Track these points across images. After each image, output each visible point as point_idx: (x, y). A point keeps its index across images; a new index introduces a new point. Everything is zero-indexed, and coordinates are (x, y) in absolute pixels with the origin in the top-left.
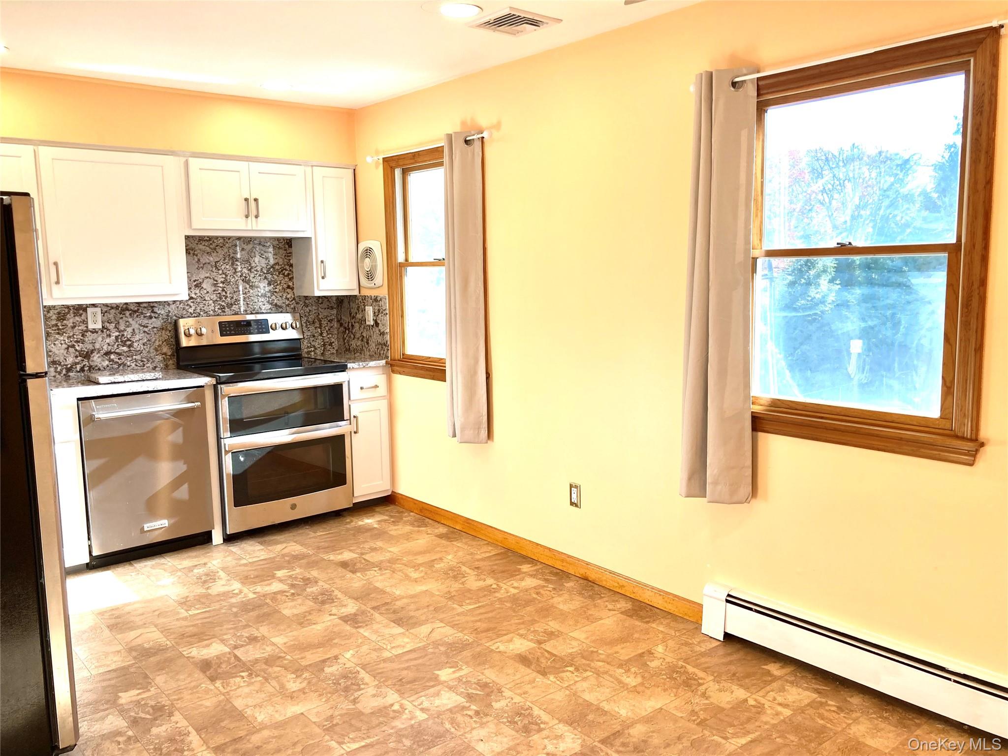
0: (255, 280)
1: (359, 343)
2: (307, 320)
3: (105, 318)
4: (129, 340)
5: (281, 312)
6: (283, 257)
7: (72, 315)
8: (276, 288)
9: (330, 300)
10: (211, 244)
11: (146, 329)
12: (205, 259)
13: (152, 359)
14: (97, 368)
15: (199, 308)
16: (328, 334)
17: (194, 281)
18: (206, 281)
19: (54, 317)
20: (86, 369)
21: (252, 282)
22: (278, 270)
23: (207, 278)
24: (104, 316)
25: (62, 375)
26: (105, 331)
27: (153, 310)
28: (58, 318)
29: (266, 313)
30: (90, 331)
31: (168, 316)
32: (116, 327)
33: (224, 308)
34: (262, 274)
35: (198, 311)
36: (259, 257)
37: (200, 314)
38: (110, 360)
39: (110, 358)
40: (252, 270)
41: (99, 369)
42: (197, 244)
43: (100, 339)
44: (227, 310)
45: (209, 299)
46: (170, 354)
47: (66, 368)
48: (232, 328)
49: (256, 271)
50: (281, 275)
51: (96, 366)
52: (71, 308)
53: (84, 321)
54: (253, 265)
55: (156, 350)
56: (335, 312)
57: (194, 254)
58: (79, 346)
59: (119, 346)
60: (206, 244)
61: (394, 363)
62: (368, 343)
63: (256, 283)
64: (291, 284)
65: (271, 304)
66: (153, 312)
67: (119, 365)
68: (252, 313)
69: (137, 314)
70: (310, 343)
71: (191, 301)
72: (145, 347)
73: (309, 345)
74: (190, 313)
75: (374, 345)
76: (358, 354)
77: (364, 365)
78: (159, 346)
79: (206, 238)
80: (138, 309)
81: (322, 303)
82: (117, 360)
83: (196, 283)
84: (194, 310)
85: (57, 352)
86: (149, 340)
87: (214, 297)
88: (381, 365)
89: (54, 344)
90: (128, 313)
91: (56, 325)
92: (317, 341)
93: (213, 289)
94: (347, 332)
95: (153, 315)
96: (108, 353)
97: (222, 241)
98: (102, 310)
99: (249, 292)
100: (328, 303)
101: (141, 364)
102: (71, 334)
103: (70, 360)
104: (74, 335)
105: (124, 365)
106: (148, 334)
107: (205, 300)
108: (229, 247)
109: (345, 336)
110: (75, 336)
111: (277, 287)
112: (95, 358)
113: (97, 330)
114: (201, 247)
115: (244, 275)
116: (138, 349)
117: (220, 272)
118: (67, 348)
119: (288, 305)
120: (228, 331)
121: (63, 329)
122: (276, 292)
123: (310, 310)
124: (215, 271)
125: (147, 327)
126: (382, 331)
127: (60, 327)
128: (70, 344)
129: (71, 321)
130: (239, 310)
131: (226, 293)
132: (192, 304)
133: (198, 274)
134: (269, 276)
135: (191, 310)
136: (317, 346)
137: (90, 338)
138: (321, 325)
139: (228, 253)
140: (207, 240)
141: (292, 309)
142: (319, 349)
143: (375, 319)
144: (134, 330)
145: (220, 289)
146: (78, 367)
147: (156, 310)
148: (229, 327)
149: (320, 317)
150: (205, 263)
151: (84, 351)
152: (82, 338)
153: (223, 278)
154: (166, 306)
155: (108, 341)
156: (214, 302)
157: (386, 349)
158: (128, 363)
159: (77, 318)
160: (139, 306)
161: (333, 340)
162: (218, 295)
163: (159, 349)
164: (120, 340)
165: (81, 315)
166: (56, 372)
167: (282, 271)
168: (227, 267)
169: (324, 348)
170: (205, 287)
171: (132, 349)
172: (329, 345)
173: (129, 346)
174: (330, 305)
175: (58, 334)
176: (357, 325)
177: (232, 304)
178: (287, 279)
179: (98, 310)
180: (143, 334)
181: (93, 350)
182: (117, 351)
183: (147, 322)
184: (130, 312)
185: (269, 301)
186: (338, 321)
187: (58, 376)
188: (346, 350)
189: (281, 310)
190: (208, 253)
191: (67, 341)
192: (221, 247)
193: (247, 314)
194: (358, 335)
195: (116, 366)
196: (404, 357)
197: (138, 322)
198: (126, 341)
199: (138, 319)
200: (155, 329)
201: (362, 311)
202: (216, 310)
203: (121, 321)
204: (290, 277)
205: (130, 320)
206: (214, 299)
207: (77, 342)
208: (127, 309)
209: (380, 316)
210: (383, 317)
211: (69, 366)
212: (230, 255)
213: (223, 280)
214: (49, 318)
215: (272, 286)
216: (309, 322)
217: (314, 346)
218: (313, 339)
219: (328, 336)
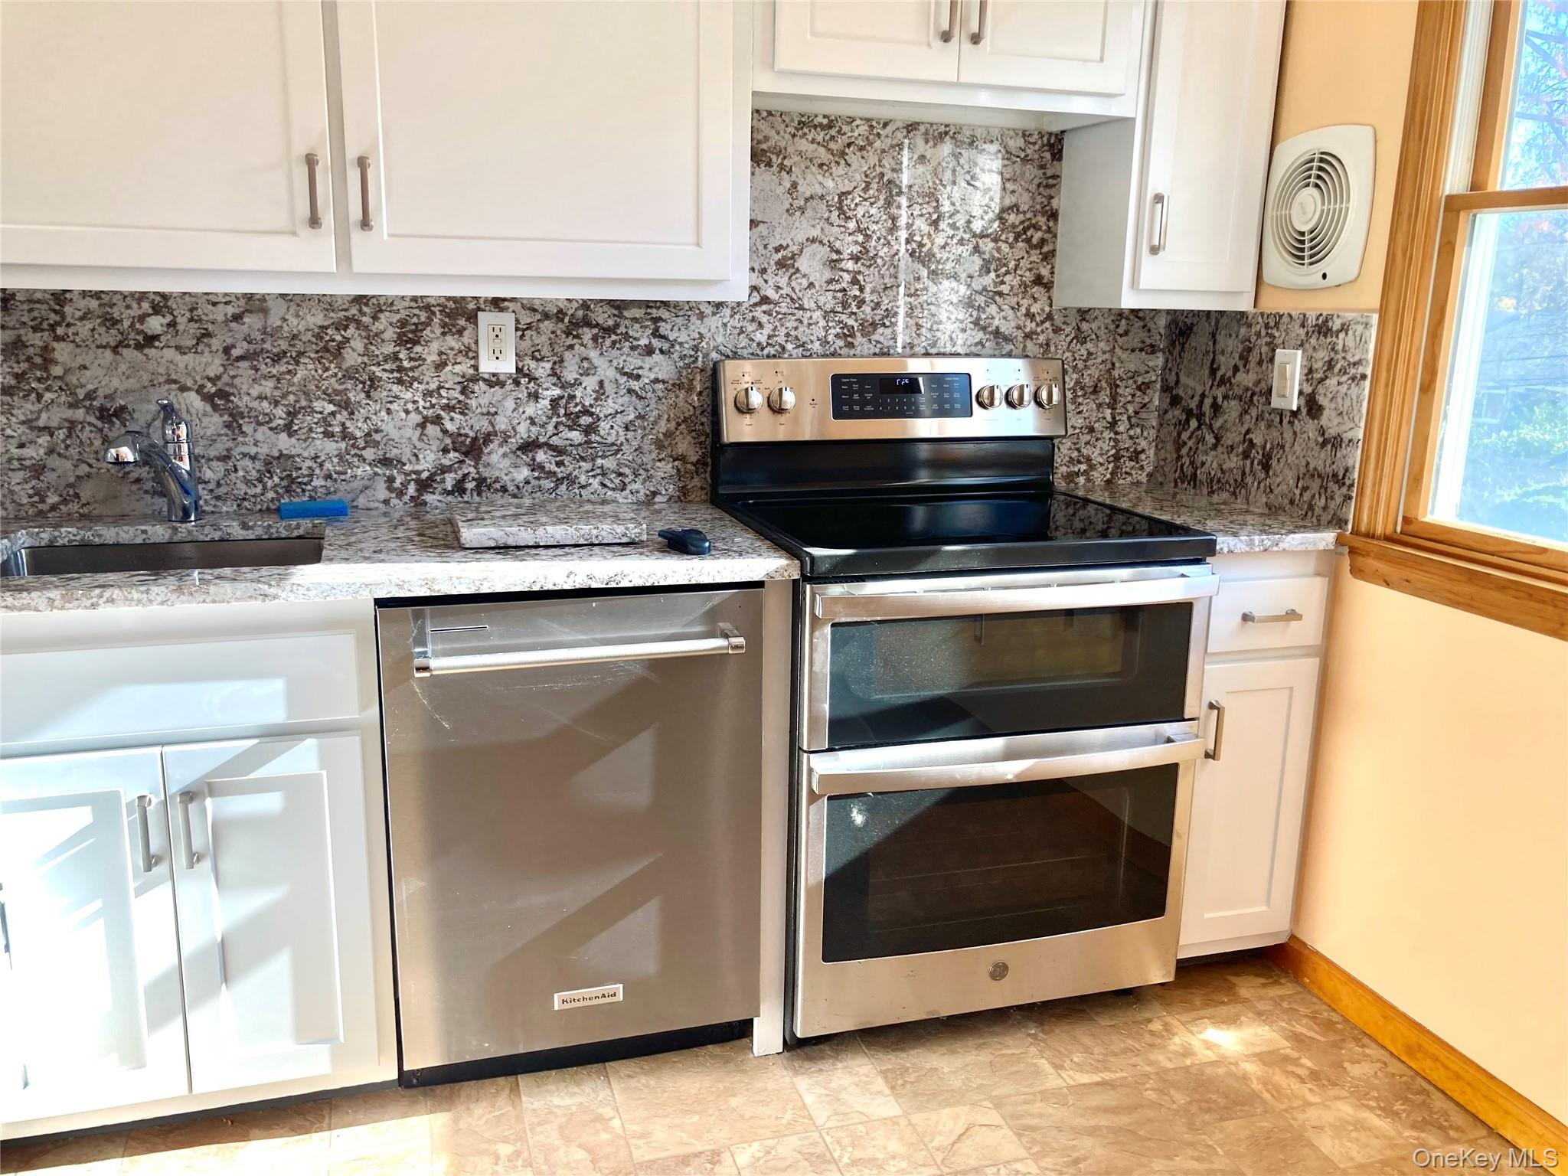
0: (945, 255)
1: (1233, 462)
2: (1078, 382)
3: (526, 344)
4: (586, 412)
5: (1009, 355)
6: (1032, 188)
7: (438, 331)
8: (1003, 283)
9: (1151, 325)
10: (832, 138)
11: (635, 385)
12: (812, 183)
13: (647, 470)
14: (497, 486)
15: (783, 332)
16: (1132, 426)
17: (777, 250)
18: (809, 250)
19: (390, 334)
20: (470, 485)
21: (939, 262)
22: (1014, 226)
23: (813, 241)
24: (522, 337)
25: (406, 498)
26: (524, 381)
27: (657, 329)
28: (400, 336)
29: (967, 355)
30: (485, 380)
31: (696, 348)
32: (554, 374)
33: (852, 335)
34: (967, 236)
35: (781, 339)
36: (964, 184)
37: (783, 348)
38: (535, 467)
39: (534, 460)
40: (943, 225)
41: (504, 489)
42: (794, 136)
43: (510, 404)
44: (859, 339)
45: (813, 306)
46: (694, 459)
47: (418, 481)
48: (869, 396)
49: (953, 226)
50: (1021, 244)
51: (497, 480)
52: (436, 309)
53: (469, 349)
54: (946, 207)
55: (659, 445)
56: (1159, 360)
57: (782, 167)
58: (452, 419)
59: (561, 428)
60: (820, 138)
61: (1359, 542)
62: (1266, 467)
63: (949, 266)
64: (1045, 272)
65: (984, 329)
66: (656, 334)
67: (559, 481)
68: (927, 355)
69: (614, 337)
70: (1079, 450)
71: (765, 307)
72: (630, 435)
73: (1075, 454)
74: (759, 344)
75: (1290, 476)
76: (1225, 495)
77: (1268, 543)
78: (668, 434)
79: (820, 119)
80: (617, 325)
81: (1126, 333)
82: (553, 468)
83: (780, 255)
84: (769, 337)
85: (394, 434)
86: (641, 417)
87: (828, 301)
88: (1321, 546)
89: (389, 412)
90: (587, 334)
91: (395, 357)
92: (1100, 444)
93: (828, 274)
94: (1194, 423)
95: (656, 343)
96: (529, 446)
97: (863, 129)
98: (517, 321)
99: (925, 289)
100: (1143, 335)
101: (617, 481)
102: (433, 386)
103: (427, 462)
104: (440, 387)
105: (571, 480)
106: (641, 398)
107: (801, 308)
108: (884, 151)
109: (1185, 436)
110: (443, 392)
111: (1007, 278)
112: (494, 458)
113: (502, 378)
114: (803, 145)
115: (917, 238)
116: (610, 440)
117: (852, 225)
118: (422, 426)
119: (1028, 336)
120: (857, 403)
121: (412, 369)
122: (1000, 294)
123: (1090, 354)
124: (837, 222)
125: (638, 377)
126: (1331, 432)
127: (406, 364)
128: (430, 413)
129: (435, 346)
130: (891, 343)
131: (862, 289)
132: (764, 319)
133: (789, 228)
134: (987, 246)
135: (761, 337)
136: (1097, 458)
137: (484, 401)
138: (1114, 397)
139: (878, 170)
140: (821, 125)
141: (1041, 346)
142: (1101, 469)
143: (1308, 389)
144: (601, 383)
145: (847, 277)
146: (450, 480)
147: (664, 329)
148: (861, 392)
149: (1116, 373)
150: (812, 197)
151: (466, 436)
152: (462, 398)
153: (856, 243)
154: (693, 319)
155: (531, 410)
156: (826, 315)
157: (1339, 493)
158: (583, 479)
159: (451, 341)
160: (621, 316)
161: (1143, 444)
162: (840, 295)
163: (666, 444)
164: (562, 411)
165: (460, 332)
166: (390, 489)
167: (1025, 231)
168: (873, 211)
169: (1117, 467)
170: (804, 269)
171: (593, 437)
172: (1131, 459)
173: (589, 430)
174: (1148, 341)
175: (400, 382)
176: (1233, 408)
177: (874, 325)
178: (1035, 256)
179: (507, 320)
180: (626, 398)
181: (489, 434)
182: (555, 441)
183: (639, 363)
184: (595, 331)
185: (978, 319)
186: (1166, 389)
187: (394, 501)
188: (1183, 478)
189: (1009, 347)
190: (821, 166)
191: (421, 403)
192: (861, 149)
193: (913, 356)
194: (1232, 437)
195: (548, 484)
196: (1411, 528)
197: (615, 363)
198: (578, 415)
199: (615, 353)
200: (661, 386)
201: (1260, 363)
202: (830, 338)
203: (567, 355)
204: (1045, 249)
205: (593, 354)
206: (828, 307)
207: (448, 408)
208: (587, 323)
209: (1332, 382)
210: (1343, 389)
211: (425, 475)
212: (882, 175)
213: (856, 249)
214: (377, 335)
215: (993, 275)
216: (1082, 388)
217: (1088, 460)
218: (1088, 437)
219: (1132, 433)
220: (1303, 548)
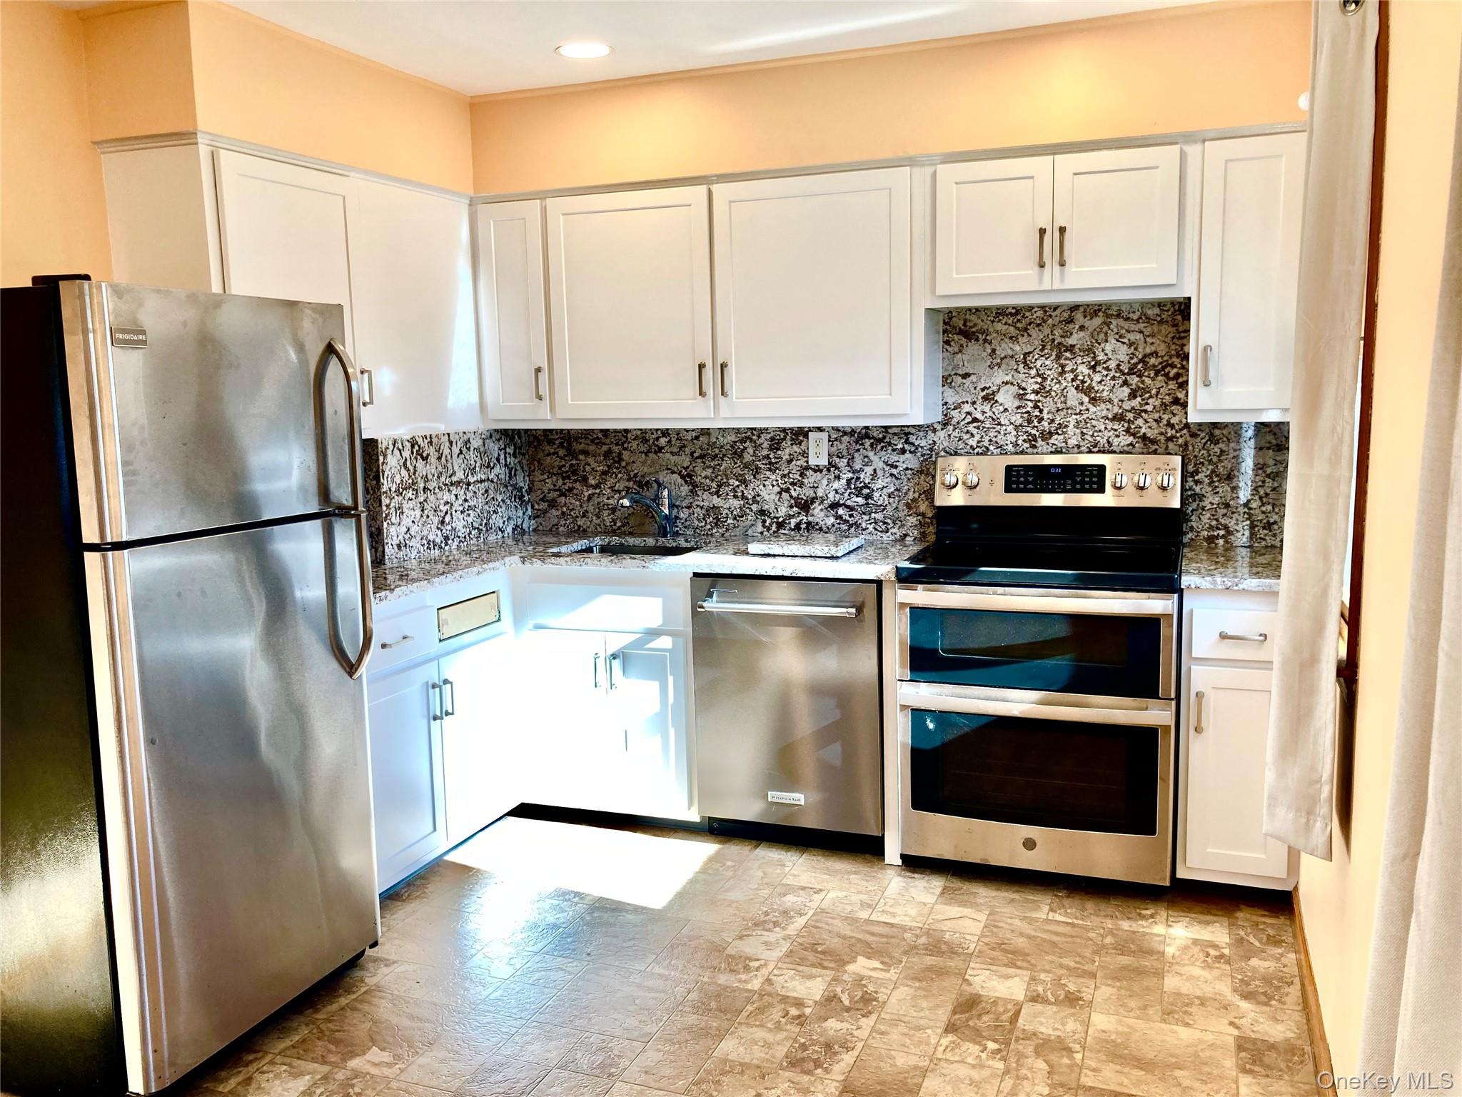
0: (1101, 388)
2: (1213, 471)
3: (834, 449)
4: (866, 487)
5: (1155, 452)
6: (1168, 340)
7: (789, 443)
8: (1147, 404)
10: (1018, 321)
11: (894, 471)
12: (1004, 349)
13: (901, 521)
14: (817, 527)
15: (988, 438)
16: (1263, 505)
17: (983, 390)
18: (1003, 390)
19: (766, 445)
20: (803, 526)
21: (1097, 392)
22: (1154, 366)
23: (1007, 383)
24: (832, 445)
25: (771, 532)
26: (832, 469)
27: (907, 439)
28: (770, 446)
29: (1121, 452)
30: (812, 469)
31: (931, 450)
32: (848, 465)
33: (1035, 440)
34: (1117, 375)
35: (986, 444)
36: (1114, 341)
37: (988, 449)
38: (838, 517)
39: (837, 513)
40: (1098, 368)
41: (821, 529)
42: (993, 322)
43: (825, 482)
44: (1040, 442)
45: (1008, 423)
46: (930, 515)
47: (778, 523)
48: (1031, 479)
49: (1107, 369)
50: (1160, 378)
51: (817, 524)
52: (789, 431)
53: (804, 452)
54: (1101, 357)
55: (908, 506)
57: (985, 341)
58: (795, 490)
59: (852, 496)
60: (1010, 322)
63: (1105, 394)
64: (1181, 395)
65: (1134, 435)
66: (907, 442)
67: (851, 526)
68: (1090, 452)
69: (882, 444)
70: (1217, 520)
71: (975, 424)
72: (891, 500)
73: (1214, 523)
74: (971, 446)
77: (1229, 584)
78: (914, 500)
79: (1010, 310)
80: (884, 437)
82: (848, 518)
83: (984, 393)
84: (978, 442)
85: (767, 497)
86: (897, 490)
87: (1018, 419)
89: (764, 486)
90: (867, 443)
91: (768, 457)
92: (1235, 516)
93: (1017, 403)
95: (906, 447)
96: (835, 506)
97: (1040, 313)
98: (830, 436)
99: (1088, 410)
101: (883, 527)
102: (786, 472)
103: (783, 511)
104: (789, 473)
105: (857, 525)
106: (897, 479)
107: (999, 424)
108: (1054, 325)
110: (791, 475)
111: (1150, 401)
112: (816, 512)
113: (821, 467)
114: (999, 326)
115: (1080, 378)
116: (880, 503)
117: (1033, 372)
118: (780, 493)
119: (1170, 439)
120: (1022, 483)
121: (776, 463)
122: (1146, 411)
123: (1222, 451)
124: (1023, 371)
125: (896, 467)
127: (773, 461)
128: (784, 486)
129: (787, 451)
130: (1063, 445)
131: (1041, 411)
132: (975, 431)
133: (990, 377)
134: (1134, 380)
135: (973, 442)
136: (1234, 526)
137: (811, 480)
139: (1051, 337)
140: (1011, 313)
141: (1180, 446)
144: (875, 470)
145: (1030, 404)
146: (793, 522)
147: (912, 438)
148: (1026, 476)
150: (1005, 357)
151: (802, 499)
152: (800, 478)
153: (1037, 383)
154: (930, 433)
155: (836, 485)
156: (1016, 428)
158: (864, 525)
159: (795, 448)
160: (887, 432)
162: (1025, 415)
163: (913, 506)
164: (853, 486)
165: (800, 444)
166: (764, 526)
167: (1163, 368)
168: (1048, 362)
170: (1000, 401)
171: (870, 501)
172: (1264, 528)
173: (868, 497)
175: (770, 470)
177: (1051, 434)
178: (1172, 385)
179: (825, 436)
180: (889, 479)
181: (814, 498)
182: (849, 503)
183: (897, 459)
184: (872, 441)
185: (1129, 428)
187: (765, 533)
189: (1154, 447)
190: (1011, 338)
191: (780, 481)
192: (1039, 325)
193: (1080, 452)
195: (844, 527)
197: (883, 459)
198: (862, 488)
199: (884, 453)
200: (910, 472)
202: (1020, 442)
203: (856, 455)
204: (1180, 380)
205: (871, 454)
206: (1018, 423)
207: (793, 484)
208: (867, 436)
211: (781, 520)
212: (1053, 340)
213: (1036, 387)
214: (759, 445)
215: (1139, 399)
216: (1217, 476)
217: (1226, 527)
218: (1225, 511)
219: (1264, 509)
220: (1260, 589)
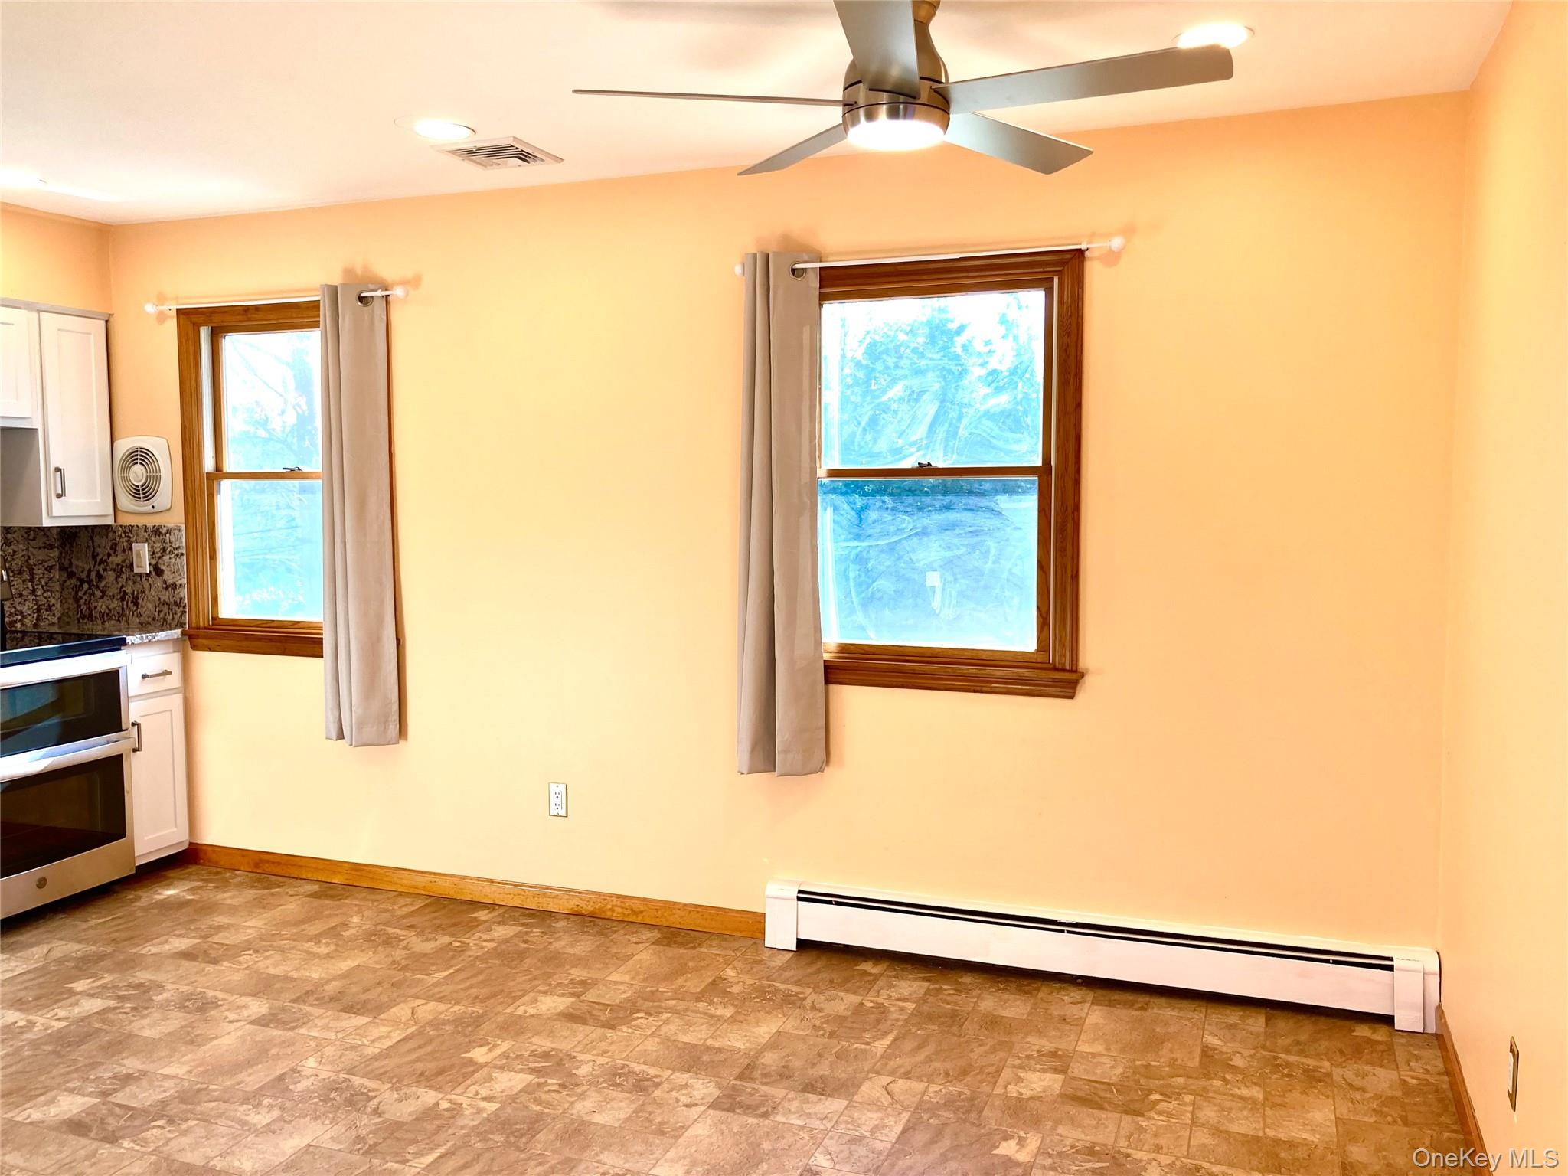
1: (115, 604)
9: (48, 534)
16: (45, 592)
56: (56, 553)
61: (193, 632)
62: (136, 603)
70: (15, 608)
73: (13, 610)
75: (151, 606)
76: (113, 622)
77: (150, 637)
81: (34, 539)
88: (176, 637)
92: (27, 603)
94: (86, 586)
100: (44, 539)
109: (80, 594)
126: (170, 582)
136: (26, 611)
138: (32, 575)
142: (30, 618)
143: (154, 562)
149: (31, 562)
157: (179, 611)
161: (53, 601)
169: (39, 616)
172: (47, 610)
174: (48, 542)
176: (110, 576)
186: (62, 568)
188: (83, 617)
194: (113, 590)
196: (216, 622)
201: (124, 551)
209: (166, 558)
210: (173, 561)
216: (12, 572)
217: (21, 613)
218: (20, 600)
219: (45, 595)
220: (166, 638)
